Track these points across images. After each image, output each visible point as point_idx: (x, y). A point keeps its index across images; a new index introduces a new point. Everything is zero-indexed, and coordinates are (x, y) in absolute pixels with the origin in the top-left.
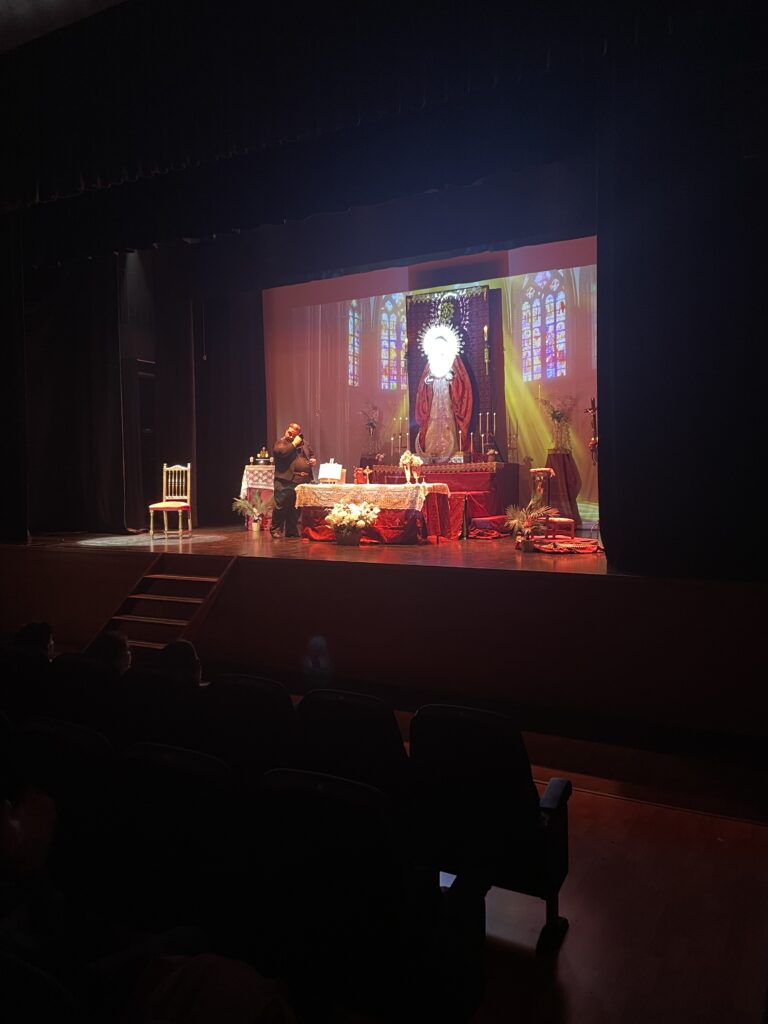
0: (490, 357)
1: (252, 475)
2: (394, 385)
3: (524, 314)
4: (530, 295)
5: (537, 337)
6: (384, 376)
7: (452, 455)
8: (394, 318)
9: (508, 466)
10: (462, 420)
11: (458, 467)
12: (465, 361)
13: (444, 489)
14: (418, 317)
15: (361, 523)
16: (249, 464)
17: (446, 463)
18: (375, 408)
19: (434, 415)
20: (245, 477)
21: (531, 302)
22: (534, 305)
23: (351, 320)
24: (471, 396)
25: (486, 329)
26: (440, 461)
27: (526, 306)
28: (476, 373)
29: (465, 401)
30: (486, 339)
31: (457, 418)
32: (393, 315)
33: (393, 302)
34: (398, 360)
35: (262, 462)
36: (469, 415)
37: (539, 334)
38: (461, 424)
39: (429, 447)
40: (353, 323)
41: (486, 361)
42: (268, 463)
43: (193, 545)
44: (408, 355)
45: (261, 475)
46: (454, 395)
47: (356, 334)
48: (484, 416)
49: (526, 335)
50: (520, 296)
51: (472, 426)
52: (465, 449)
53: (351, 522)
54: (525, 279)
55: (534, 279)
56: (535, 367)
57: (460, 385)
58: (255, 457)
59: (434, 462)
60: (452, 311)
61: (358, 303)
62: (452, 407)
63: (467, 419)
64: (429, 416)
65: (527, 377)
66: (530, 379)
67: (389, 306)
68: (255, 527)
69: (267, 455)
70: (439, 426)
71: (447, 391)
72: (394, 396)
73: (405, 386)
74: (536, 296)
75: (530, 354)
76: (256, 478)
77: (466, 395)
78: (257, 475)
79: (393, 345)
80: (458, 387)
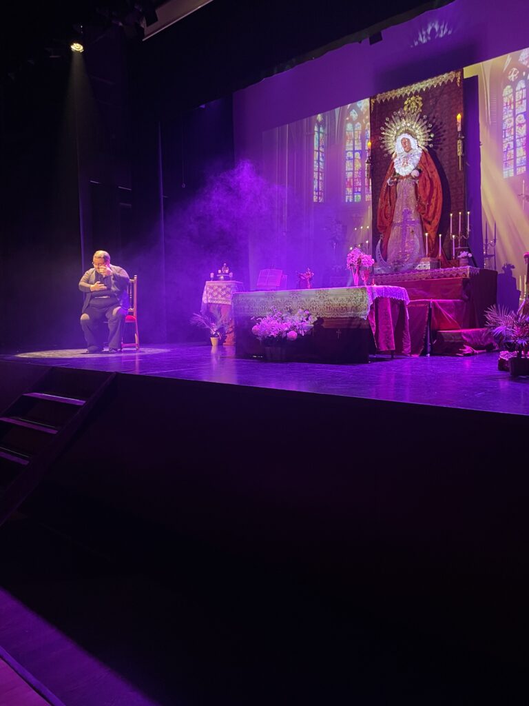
0: (464, 150)
1: (211, 291)
2: (358, 197)
3: (505, 100)
4: (512, 77)
5: (520, 125)
6: (348, 189)
7: (418, 261)
8: (359, 126)
9: (485, 272)
10: (429, 223)
11: (423, 274)
14: (381, 117)
16: (210, 279)
18: (338, 222)
19: (398, 219)
20: (205, 292)
21: (514, 85)
22: (518, 88)
23: (316, 134)
24: (440, 195)
25: (459, 117)
26: (403, 269)
27: (507, 90)
28: (447, 171)
29: (433, 201)
30: (459, 129)
31: (424, 222)
32: (358, 123)
33: (358, 110)
34: (362, 170)
35: (222, 277)
36: (438, 216)
37: (524, 121)
38: (428, 227)
39: (391, 256)
40: (318, 138)
41: (460, 154)
42: (227, 278)
44: (373, 160)
45: (220, 290)
46: (421, 194)
47: (321, 149)
48: (456, 218)
49: (508, 124)
50: (500, 80)
51: (443, 227)
52: (433, 255)
54: (507, 59)
55: (520, 54)
56: (518, 161)
57: (428, 182)
58: (216, 273)
59: (396, 271)
60: (421, 104)
61: (323, 117)
62: (417, 209)
63: (435, 222)
65: (509, 173)
66: (512, 174)
67: (354, 114)
69: (227, 271)
71: (412, 192)
72: (358, 208)
73: (369, 197)
74: (520, 77)
75: (512, 146)
76: (215, 294)
77: (434, 195)
78: (216, 290)
79: (358, 155)
80: (425, 186)
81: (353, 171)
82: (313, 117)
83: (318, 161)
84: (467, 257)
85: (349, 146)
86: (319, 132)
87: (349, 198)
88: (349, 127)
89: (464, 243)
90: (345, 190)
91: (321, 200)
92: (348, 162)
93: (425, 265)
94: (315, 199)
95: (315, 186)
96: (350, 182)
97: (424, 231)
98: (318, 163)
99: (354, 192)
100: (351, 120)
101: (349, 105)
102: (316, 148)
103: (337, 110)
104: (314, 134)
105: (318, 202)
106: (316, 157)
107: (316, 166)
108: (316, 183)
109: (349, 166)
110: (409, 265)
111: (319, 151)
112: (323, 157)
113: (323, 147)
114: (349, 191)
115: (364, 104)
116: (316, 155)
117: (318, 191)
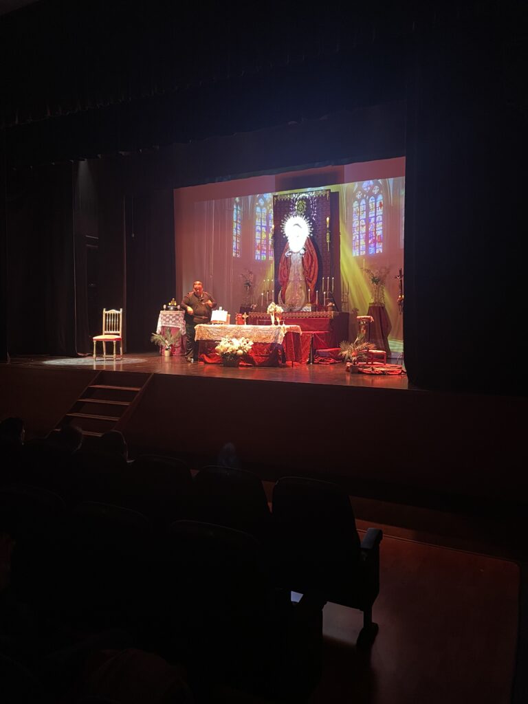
0: (330, 239)
1: (165, 318)
2: (264, 257)
3: (354, 209)
4: (358, 196)
5: (363, 226)
6: (257, 251)
7: (304, 306)
8: (265, 211)
9: (342, 314)
10: (310, 282)
11: (307, 314)
12: (313, 241)
13: (297, 329)
14: (282, 210)
15: (240, 352)
16: (163, 309)
17: (299, 311)
18: (251, 273)
19: (291, 278)
20: (160, 319)
21: (359, 201)
22: (361, 204)
23: (235, 211)
24: (317, 265)
25: (328, 219)
26: (295, 310)
27: (355, 204)
28: (320, 250)
29: (313, 269)
30: (328, 226)
31: (307, 281)
32: (264, 208)
33: (264, 200)
34: (267, 239)
35: (172, 308)
36: (315, 278)
37: (364, 224)
38: (310, 284)
39: (288, 300)
40: (236, 213)
41: (328, 241)
42: (176, 309)
43: (123, 365)
44: (274, 237)
45: (171, 317)
46: (306, 264)
47: (238, 221)
48: (326, 280)
49: (355, 224)
50: (352, 197)
51: (318, 286)
52: (312, 302)
53: (233, 351)
54: (356, 185)
55: (362, 184)
56: (361, 247)
57: (310, 257)
58: (168, 305)
59: (291, 311)
60: (305, 207)
61: (240, 199)
62: (304, 273)
63: (314, 282)
64: (288, 279)
65: (356, 253)
66: (358, 255)
67: (261, 202)
68: (167, 353)
69: (175, 304)
70: (295, 285)
71: (300, 262)
72: (264, 265)
73: (271, 258)
74: (362, 197)
75: (358, 238)
76: (168, 320)
77: (313, 265)
78: (168, 317)
79: (264, 229)
80: (308, 259)
81: (261, 239)
82: (233, 198)
83: (237, 229)
84: (332, 306)
85: (258, 222)
86: (237, 209)
87: (257, 257)
88: (258, 209)
89: (330, 296)
90: (255, 251)
91: (238, 256)
92: (257, 233)
93: (308, 308)
94: (234, 254)
95: (234, 246)
96: (258, 247)
97: (308, 287)
98: (236, 230)
99: (261, 253)
100: (259, 205)
101: (258, 195)
102: (235, 220)
103: (250, 197)
104: (233, 210)
105: (236, 257)
106: (235, 226)
107: (235, 233)
108: (234, 243)
109: (258, 235)
110: (297, 308)
111: (237, 222)
112: (240, 227)
113: (240, 220)
115: (269, 196)
116: (235, 224)
117: (236, 249)
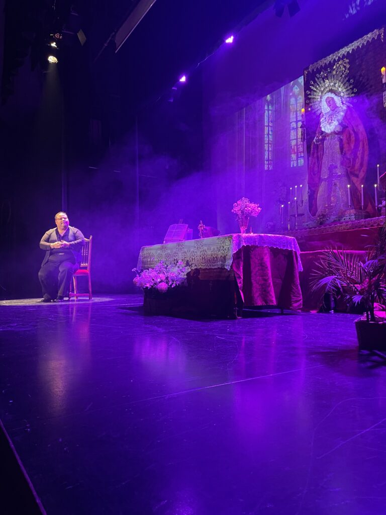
7: (343, 214)
10: (357, 176)
17: (335, 222)
19: (325, 175)
29: (359, 154)
36: (364, 168)
38: (355, 180)
39: (320, 210)
40: (268, 113)
46: (346, 148)
57: (353, 136)
61: (272, 97)
62: (342, 164)
63: (362, 174)
64: (320, 177)
70: (329, 185)
71: (338, 147)
80: (349, 139)
81: (297, 139)
82: (264, 98)
83: (268, 134)
85: (292, 117)
86: (268, 110)
87: (293, 164)
88: (292, 101)
90: (290, 157)
91: (271, 168)
92: (292, 132)
93: (350, 216)
94: (266, 168)
95: (266, 157)
96: (294, 150)
97: (351, 183)
98: (268, 136)
99: (298, 158)
100: (294, 95)
101: (292, 82)
102: (266, 124)
103: (282, 89)
104: (265, 112)
105: (268, 170)
106: (266, 132)
107: (266, 139)
108: (266, 153)
109: (293, 135)
110: (332, 218)
111: (268, 126)
112: (272, 131)
113: (272, 122)
114: (294, 156)
115: (301, 80)
116: (266, 129)
117: (268, 160)
